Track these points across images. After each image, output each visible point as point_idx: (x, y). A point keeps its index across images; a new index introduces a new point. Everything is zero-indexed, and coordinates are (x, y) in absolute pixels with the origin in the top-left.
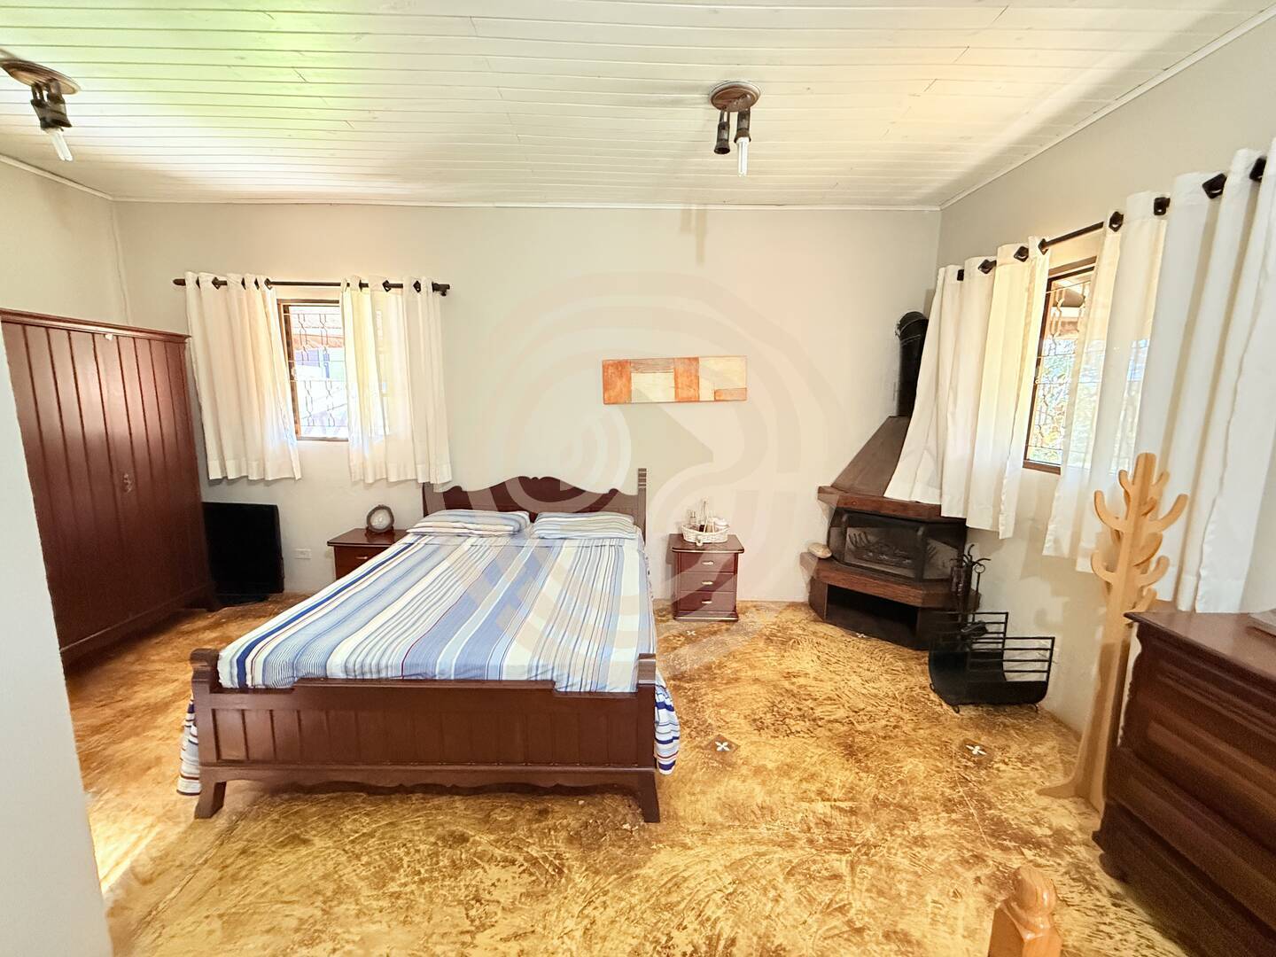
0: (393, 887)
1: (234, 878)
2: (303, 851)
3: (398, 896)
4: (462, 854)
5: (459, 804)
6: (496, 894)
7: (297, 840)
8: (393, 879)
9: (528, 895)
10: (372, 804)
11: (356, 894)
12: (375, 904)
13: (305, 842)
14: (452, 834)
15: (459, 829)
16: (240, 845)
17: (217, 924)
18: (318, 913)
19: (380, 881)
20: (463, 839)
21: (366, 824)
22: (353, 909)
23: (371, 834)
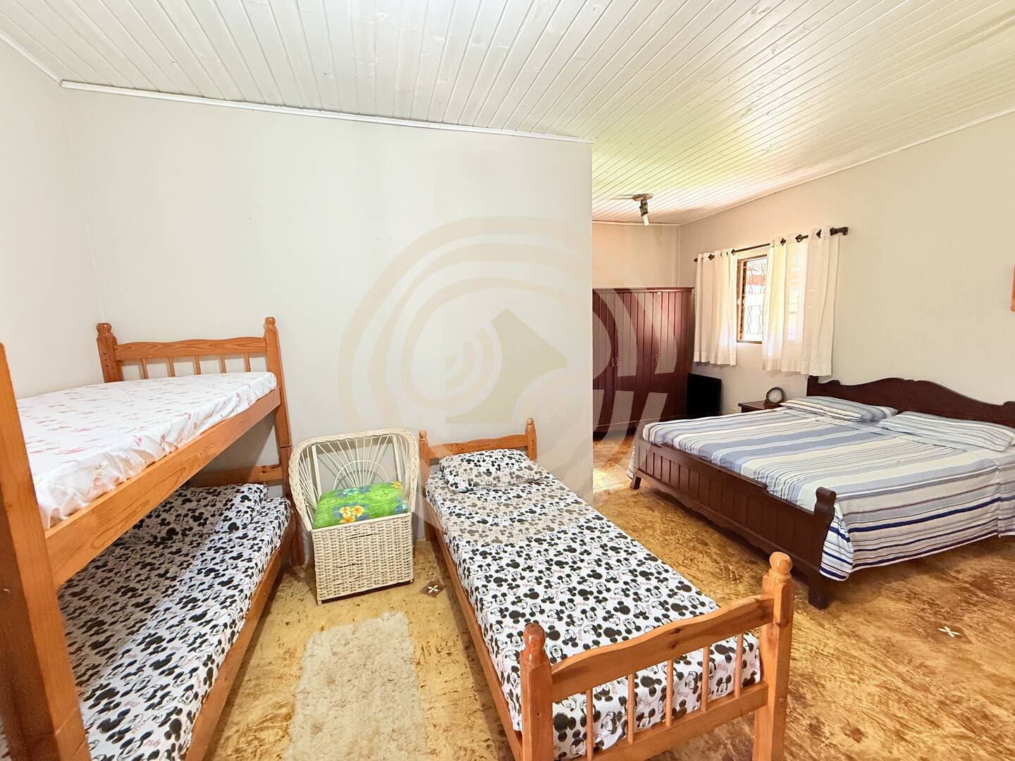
0: (667, 537)
1: (628, 506)
2: (650, 512)
3: (666, 540)
4: (700, 547)
5: (716, 536)
6: (700, 564)
7: (650, 508)
8: (669, 536)
9: (713, 574)
10: (683, 515)
11: (655, 531)
12: (658, 537)
13: (654, 511)
14: (703, 540)
15: (708, 541)
16: (636, 500)
17: (617, 512)
18: (641, 527)
19: (666, 533)
20: (706, 544)
21: (676, 519)
22: (651, 533)
23: (674, 522)
